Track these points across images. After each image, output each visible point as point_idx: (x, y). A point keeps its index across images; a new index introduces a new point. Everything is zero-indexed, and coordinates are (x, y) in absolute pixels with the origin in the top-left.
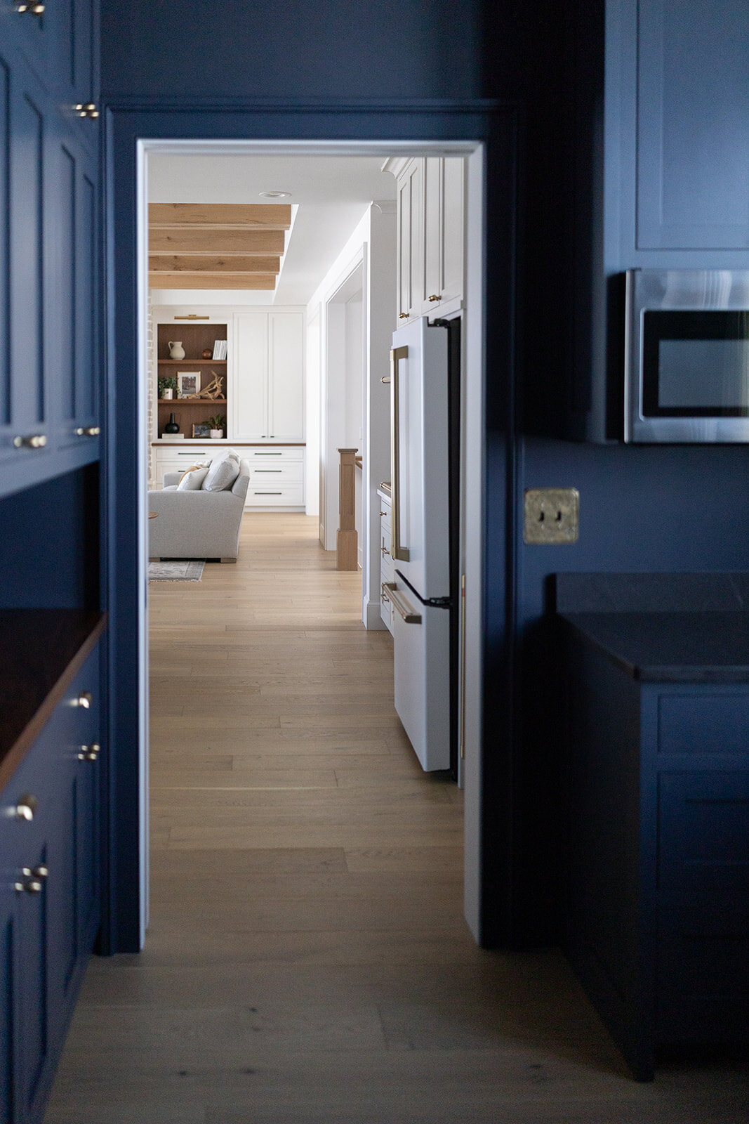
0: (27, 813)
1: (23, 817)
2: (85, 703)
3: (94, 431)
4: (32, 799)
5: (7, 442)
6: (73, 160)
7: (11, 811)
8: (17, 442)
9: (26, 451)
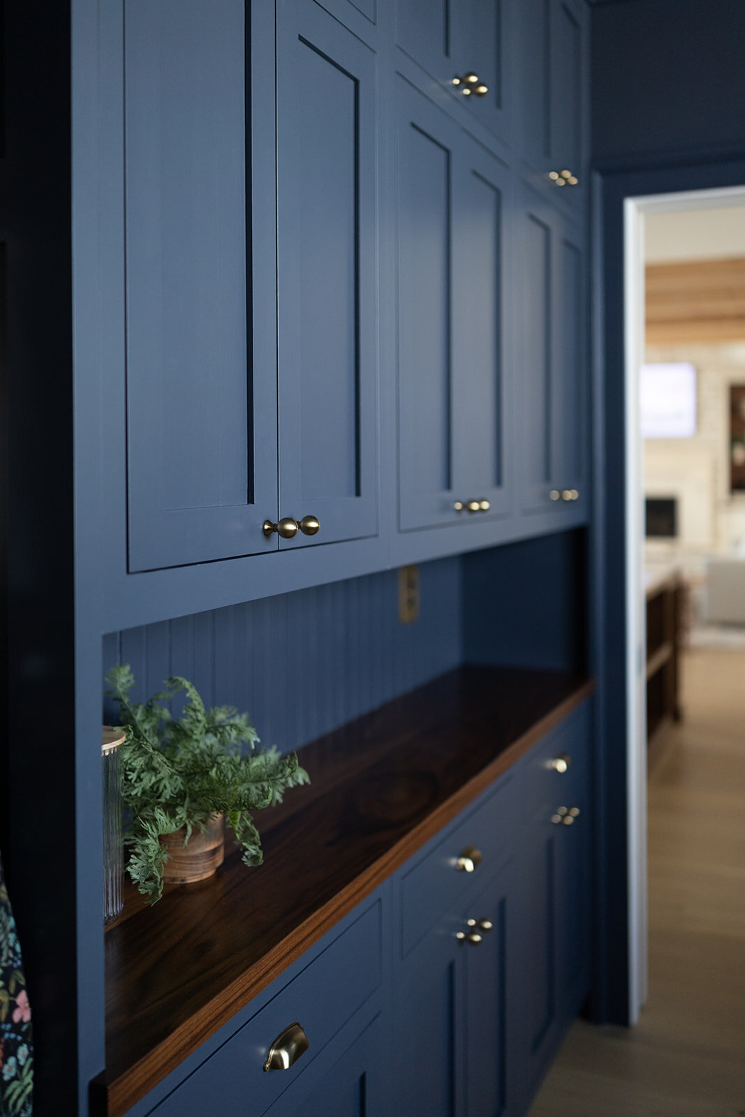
0: (469, 865)
1: (464, 868)
2: (561, 766)
3: (571, 495)
4: (477, 853)
5: (447, 507)
6: (547, 229)
7: (453, 861)
8: (458, 506)
9: (465, 515)
